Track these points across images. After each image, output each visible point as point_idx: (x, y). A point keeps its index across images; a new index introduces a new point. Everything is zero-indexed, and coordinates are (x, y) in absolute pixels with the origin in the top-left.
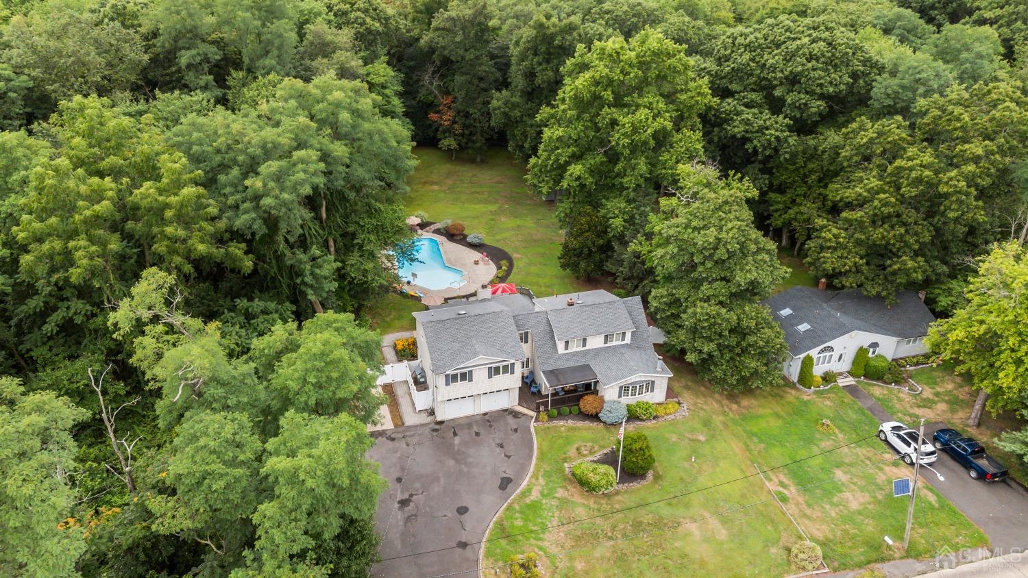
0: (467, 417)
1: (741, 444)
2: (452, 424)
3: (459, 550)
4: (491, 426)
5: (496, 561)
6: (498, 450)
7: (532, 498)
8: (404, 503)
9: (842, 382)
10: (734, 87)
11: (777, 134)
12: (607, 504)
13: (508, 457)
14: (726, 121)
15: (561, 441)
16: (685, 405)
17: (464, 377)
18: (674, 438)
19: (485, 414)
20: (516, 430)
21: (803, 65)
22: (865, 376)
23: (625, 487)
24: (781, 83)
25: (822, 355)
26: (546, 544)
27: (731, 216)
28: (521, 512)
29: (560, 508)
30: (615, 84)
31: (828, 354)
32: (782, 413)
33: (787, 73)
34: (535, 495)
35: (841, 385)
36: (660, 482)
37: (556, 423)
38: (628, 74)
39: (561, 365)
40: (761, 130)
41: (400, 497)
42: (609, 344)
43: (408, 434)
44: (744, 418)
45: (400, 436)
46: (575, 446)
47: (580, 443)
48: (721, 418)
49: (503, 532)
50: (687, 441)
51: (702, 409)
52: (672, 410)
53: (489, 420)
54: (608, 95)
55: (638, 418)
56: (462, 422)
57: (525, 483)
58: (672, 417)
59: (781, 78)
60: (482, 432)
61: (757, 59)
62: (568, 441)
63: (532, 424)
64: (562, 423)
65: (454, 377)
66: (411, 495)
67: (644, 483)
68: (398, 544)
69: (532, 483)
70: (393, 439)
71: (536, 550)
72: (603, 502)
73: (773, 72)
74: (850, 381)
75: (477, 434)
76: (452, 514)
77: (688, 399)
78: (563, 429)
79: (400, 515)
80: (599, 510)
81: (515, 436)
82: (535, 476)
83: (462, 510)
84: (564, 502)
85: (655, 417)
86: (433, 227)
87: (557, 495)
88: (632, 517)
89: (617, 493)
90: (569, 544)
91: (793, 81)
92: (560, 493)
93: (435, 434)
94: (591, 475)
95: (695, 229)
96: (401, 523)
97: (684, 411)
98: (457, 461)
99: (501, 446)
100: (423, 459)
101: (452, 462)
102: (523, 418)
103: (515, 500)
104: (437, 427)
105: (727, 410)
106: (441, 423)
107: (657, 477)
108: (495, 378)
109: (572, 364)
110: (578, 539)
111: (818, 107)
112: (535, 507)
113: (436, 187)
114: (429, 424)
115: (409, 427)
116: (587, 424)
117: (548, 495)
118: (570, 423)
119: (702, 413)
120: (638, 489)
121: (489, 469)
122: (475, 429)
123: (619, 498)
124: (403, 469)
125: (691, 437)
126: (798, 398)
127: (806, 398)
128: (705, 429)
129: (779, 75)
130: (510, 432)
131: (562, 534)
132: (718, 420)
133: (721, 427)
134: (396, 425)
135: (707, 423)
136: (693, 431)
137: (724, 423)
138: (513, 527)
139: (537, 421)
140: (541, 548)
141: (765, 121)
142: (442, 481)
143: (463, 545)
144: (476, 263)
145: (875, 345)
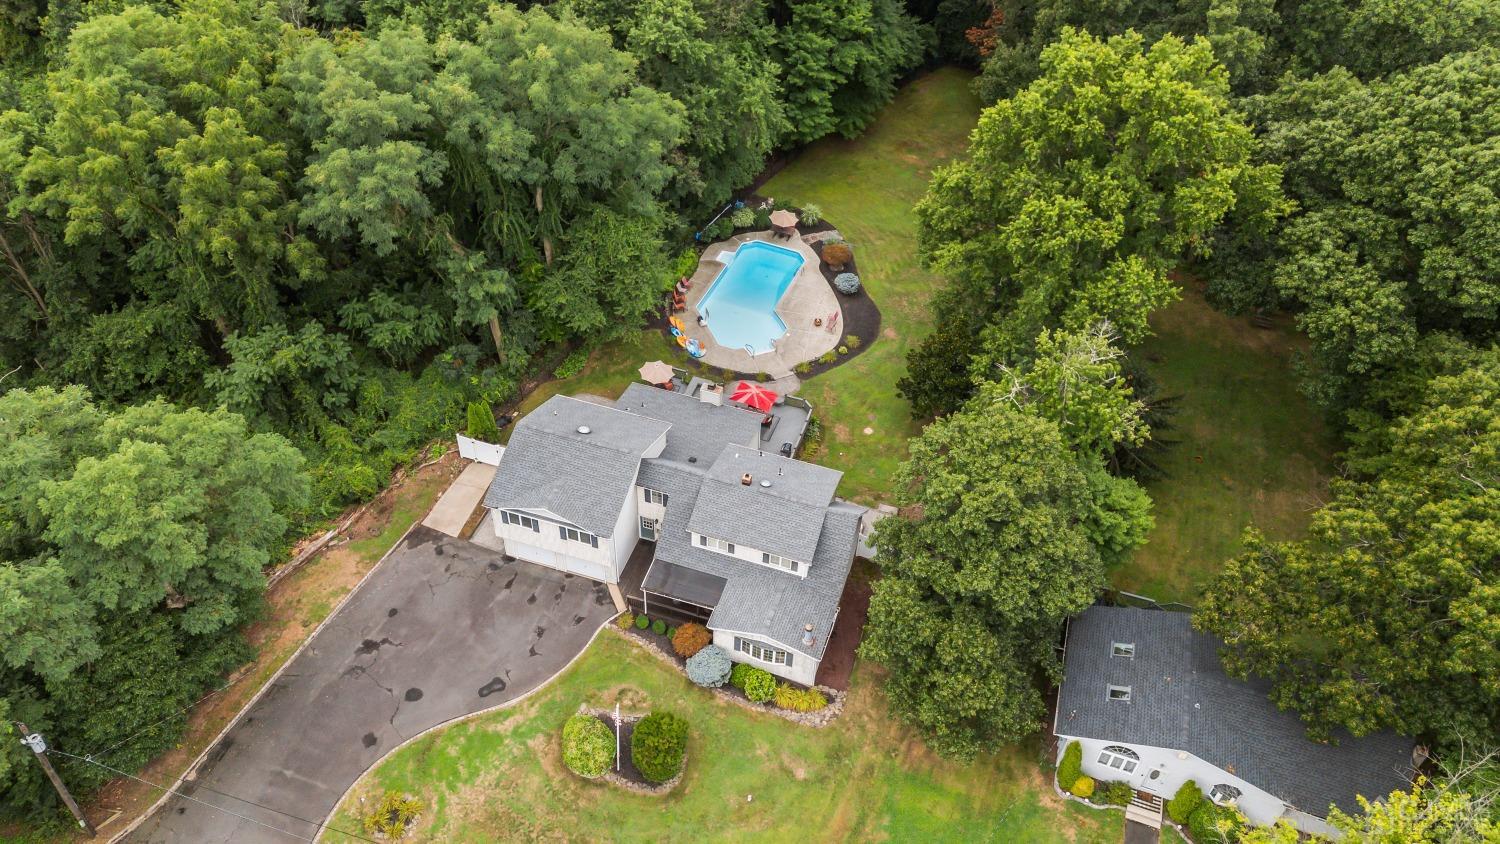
0: (546, 568)
1: (854, 816)
2: (519, 569)
3: (360, 744)
4: (558, 597)
5: (381, 784)
6: (532, 636)
7: (500, 727)
8: (369, 646)
9: (1135, 813)
10: (1351, 188)
11: (1356, 320)
12: (574, 793)
13: (533, 652)
14: (1284, 254)
15: (614, 668)
16: (835, 708)
17: (527, 522)
18: (762, 749)
19: (569, 576)
20: (580, 620)
21: (1483, 203)
22: (1186, 826)
23: (621, 782)
24: (1429, 220)
25: (1114, 755)
26: (454, 799)
27: (1008, 469)
28: (470, 739)
29: (515, 762)
30: (1052, 133)
31: (1126, 759)
32: (977, 806)
33: (1445, 204)
34: (508, 725)
35: (1128, 816)
36: (672, 803)
37: (634, 638)
38: (1079, 122)
39: (686, 562)
40: (1330, 299)
41: (374, 636)
42: (770, 565)
43: (462, 554)
44: (913, 777)
45: (452, 551)
46: (624, 686)
47: (635, 687)
48: (877, 757)
49: (424, 754)
50: (775, 765)
51: (863, 728)
52: (804, 706)
53: (565, 585)
54: (1034, 148)
55: (742, 692)
56: (533, 572)
57: (514, 702)
58: (794, 716)
59: (1430, 211)
60: (540, 600)
61: (1420, 150)
62: (624, 672)
63: (606, 624)
64: (641, 642)
65: (514, 519)
66: (385, 641)
67: (649, 792)
68: (313, 694)
69: (519, 708)
70: (440, 552)
71: (435, 799)
72: (572, 786)
73: (1421, 191)
74: (1152, 819)
75: (533, 599)
76: (399, 691)
77: (858, 699)
78: (635, 651)
79: (349, 659)
80: (555, 794)
81: (569, 629)
82: (532, 701)
83: (414, 695)
84: (530, 757)
85: (770, 704)
86: (823, 236)
87: (530, 742)
88: (584, 830)
89: (601, 785)
90: (478, 816)
91: (1451, 225)
92: (537, 743)
93: (489, 571)
94: (573, 744)
95: (950, 462)
96: (341, 671)
97: (820, 716)
98: (473, 626)
99: (540, 632)
100: (443, 601)
101: (467, 622)
102: (605, 608)
103: (479, 717)
104: (500, 563)
105: (903, 748)
106: (511, 559)
107: (677, 795)
108: (570, 542)
109: (703, 568)
110: (494, 817)
111: (1480, 297)
112: (490, 741)
113: (912, 158)
114: (496, 553)
115: (473, 546)
116: (671, 662)
117: (522, 735)
118: (652, 648)
119: (855, 734)
120: (634, 796)
121: (495, 657)
122: (537, 592)
123: (597, 793)
124: (412, 601)
125: (786, 761)
126: (1033, 794)
127: (1046, 801)
128: (823, 762)
129: (1428, 203)
130: (570, 618)
131: (482, 798)
132: (869, 754)
133: (858, 771)
134: (462, 536)
135: (836, 755)
136: (802, 754)
137: (870, 769)
138: (441, 752)
139: (614, 622)
140: (442, 800)
141: (1353, 284)
142: (431, 643)
143: (370, 740)
144: (818, 323)
145: (1230, 792)
